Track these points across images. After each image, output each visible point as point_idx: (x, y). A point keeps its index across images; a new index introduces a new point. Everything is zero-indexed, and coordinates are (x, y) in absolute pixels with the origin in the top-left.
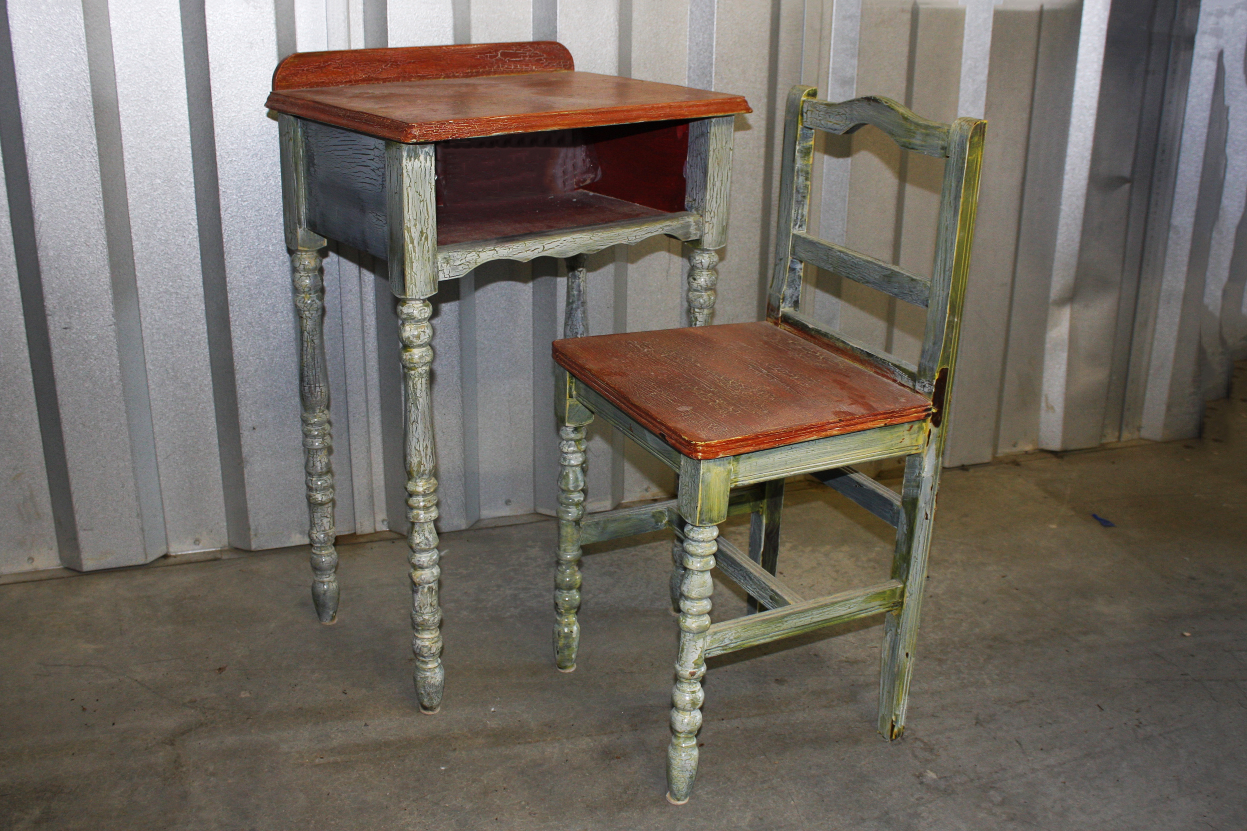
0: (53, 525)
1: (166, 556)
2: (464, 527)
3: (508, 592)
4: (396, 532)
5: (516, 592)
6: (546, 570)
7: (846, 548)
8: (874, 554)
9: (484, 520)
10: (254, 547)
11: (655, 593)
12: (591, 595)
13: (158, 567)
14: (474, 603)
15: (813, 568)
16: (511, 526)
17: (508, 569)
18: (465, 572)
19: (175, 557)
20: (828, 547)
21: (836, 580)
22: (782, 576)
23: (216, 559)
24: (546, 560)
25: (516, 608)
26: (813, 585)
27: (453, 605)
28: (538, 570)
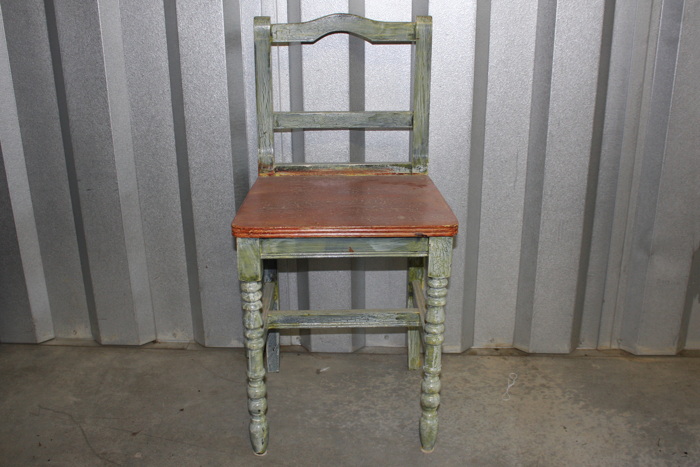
0: (88, 313)
1: (154, 342)
2: (350, 351)
3: (354, 408)
4: (304, 347)
5: (360, 409)
6: (389, 395)
7: (627, 414)
8: (649, 423)
9: (368, 347)
10: (207, 344)
11: (459, 429)
12: (411, 421)
13: (146, 348)
14: (326, 412)
15: (593, 428)
16: (384, 355)
17: (363, 389)
18: (333, 386)
19: (160, 343)
20: (613, 411)
21: (607, 442)
22: (565, 430)
23: (183, 349)
24: (395, 386)
25: (352, 422)
26: (585, 444)
27: (310, 411)
28: (385, 394)
